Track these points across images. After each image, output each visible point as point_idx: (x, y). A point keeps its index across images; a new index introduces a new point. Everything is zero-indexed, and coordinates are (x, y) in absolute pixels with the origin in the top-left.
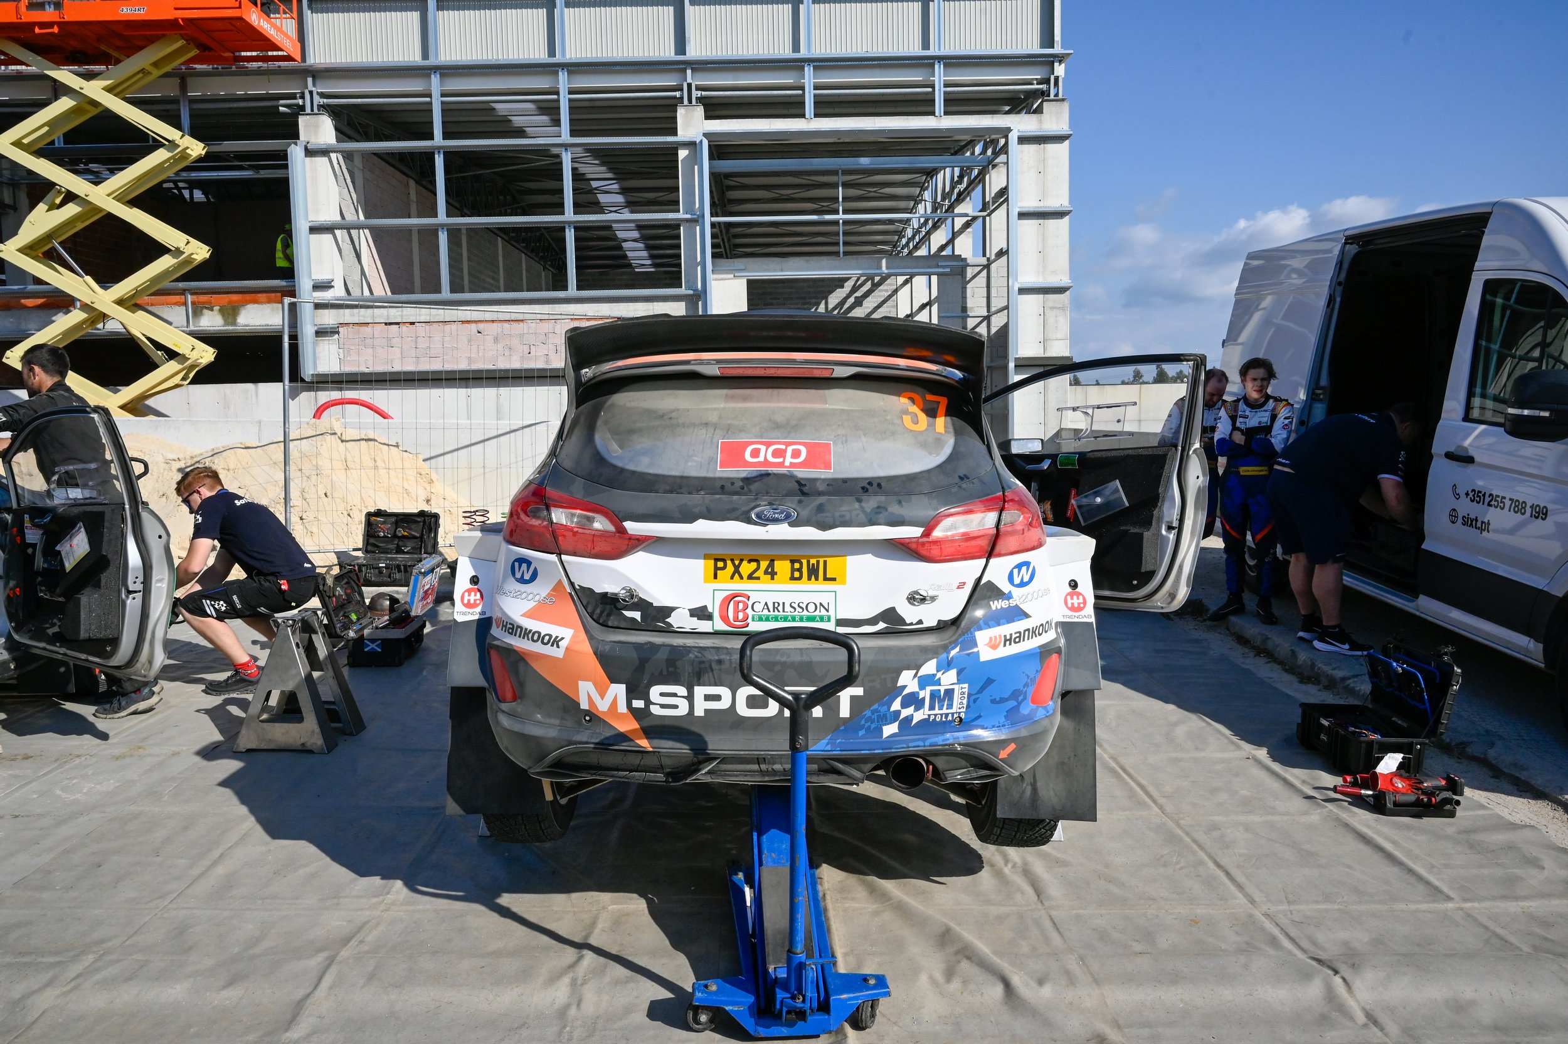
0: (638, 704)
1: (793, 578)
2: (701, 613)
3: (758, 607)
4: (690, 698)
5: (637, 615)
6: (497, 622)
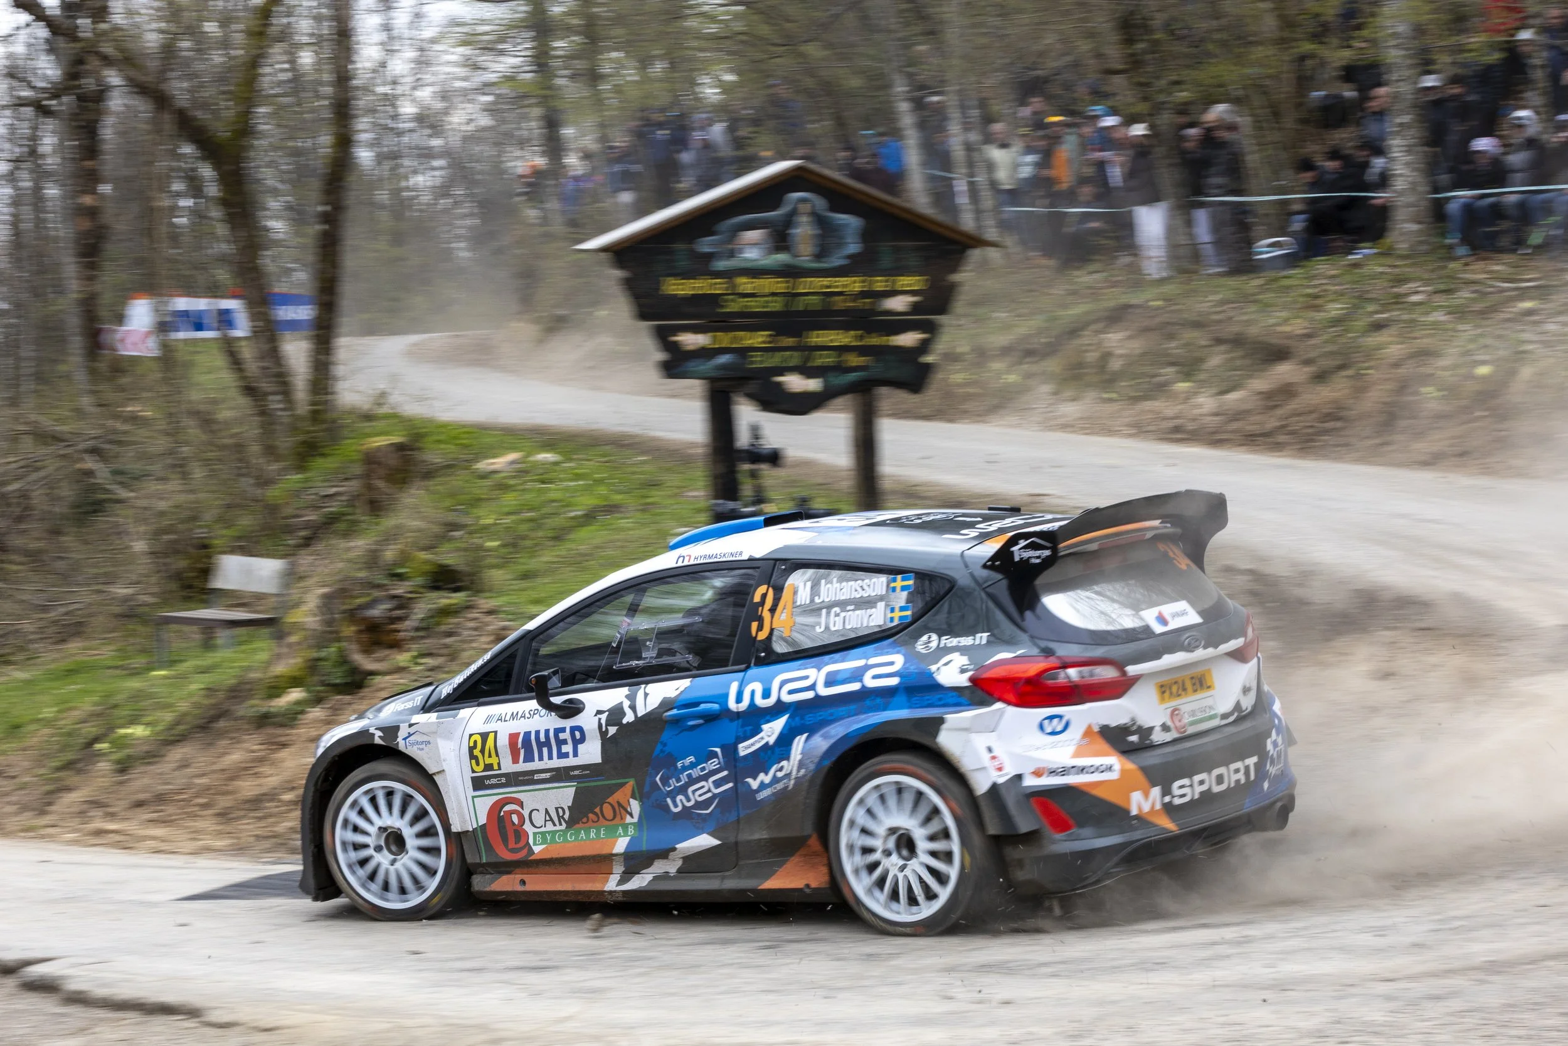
0: (1167, 799)
1: (1195, 691)
2: (1165, 728)
3: (1186, 715)
4: (1191, 786)
5: (1134, 738)
6: (1038, 773)
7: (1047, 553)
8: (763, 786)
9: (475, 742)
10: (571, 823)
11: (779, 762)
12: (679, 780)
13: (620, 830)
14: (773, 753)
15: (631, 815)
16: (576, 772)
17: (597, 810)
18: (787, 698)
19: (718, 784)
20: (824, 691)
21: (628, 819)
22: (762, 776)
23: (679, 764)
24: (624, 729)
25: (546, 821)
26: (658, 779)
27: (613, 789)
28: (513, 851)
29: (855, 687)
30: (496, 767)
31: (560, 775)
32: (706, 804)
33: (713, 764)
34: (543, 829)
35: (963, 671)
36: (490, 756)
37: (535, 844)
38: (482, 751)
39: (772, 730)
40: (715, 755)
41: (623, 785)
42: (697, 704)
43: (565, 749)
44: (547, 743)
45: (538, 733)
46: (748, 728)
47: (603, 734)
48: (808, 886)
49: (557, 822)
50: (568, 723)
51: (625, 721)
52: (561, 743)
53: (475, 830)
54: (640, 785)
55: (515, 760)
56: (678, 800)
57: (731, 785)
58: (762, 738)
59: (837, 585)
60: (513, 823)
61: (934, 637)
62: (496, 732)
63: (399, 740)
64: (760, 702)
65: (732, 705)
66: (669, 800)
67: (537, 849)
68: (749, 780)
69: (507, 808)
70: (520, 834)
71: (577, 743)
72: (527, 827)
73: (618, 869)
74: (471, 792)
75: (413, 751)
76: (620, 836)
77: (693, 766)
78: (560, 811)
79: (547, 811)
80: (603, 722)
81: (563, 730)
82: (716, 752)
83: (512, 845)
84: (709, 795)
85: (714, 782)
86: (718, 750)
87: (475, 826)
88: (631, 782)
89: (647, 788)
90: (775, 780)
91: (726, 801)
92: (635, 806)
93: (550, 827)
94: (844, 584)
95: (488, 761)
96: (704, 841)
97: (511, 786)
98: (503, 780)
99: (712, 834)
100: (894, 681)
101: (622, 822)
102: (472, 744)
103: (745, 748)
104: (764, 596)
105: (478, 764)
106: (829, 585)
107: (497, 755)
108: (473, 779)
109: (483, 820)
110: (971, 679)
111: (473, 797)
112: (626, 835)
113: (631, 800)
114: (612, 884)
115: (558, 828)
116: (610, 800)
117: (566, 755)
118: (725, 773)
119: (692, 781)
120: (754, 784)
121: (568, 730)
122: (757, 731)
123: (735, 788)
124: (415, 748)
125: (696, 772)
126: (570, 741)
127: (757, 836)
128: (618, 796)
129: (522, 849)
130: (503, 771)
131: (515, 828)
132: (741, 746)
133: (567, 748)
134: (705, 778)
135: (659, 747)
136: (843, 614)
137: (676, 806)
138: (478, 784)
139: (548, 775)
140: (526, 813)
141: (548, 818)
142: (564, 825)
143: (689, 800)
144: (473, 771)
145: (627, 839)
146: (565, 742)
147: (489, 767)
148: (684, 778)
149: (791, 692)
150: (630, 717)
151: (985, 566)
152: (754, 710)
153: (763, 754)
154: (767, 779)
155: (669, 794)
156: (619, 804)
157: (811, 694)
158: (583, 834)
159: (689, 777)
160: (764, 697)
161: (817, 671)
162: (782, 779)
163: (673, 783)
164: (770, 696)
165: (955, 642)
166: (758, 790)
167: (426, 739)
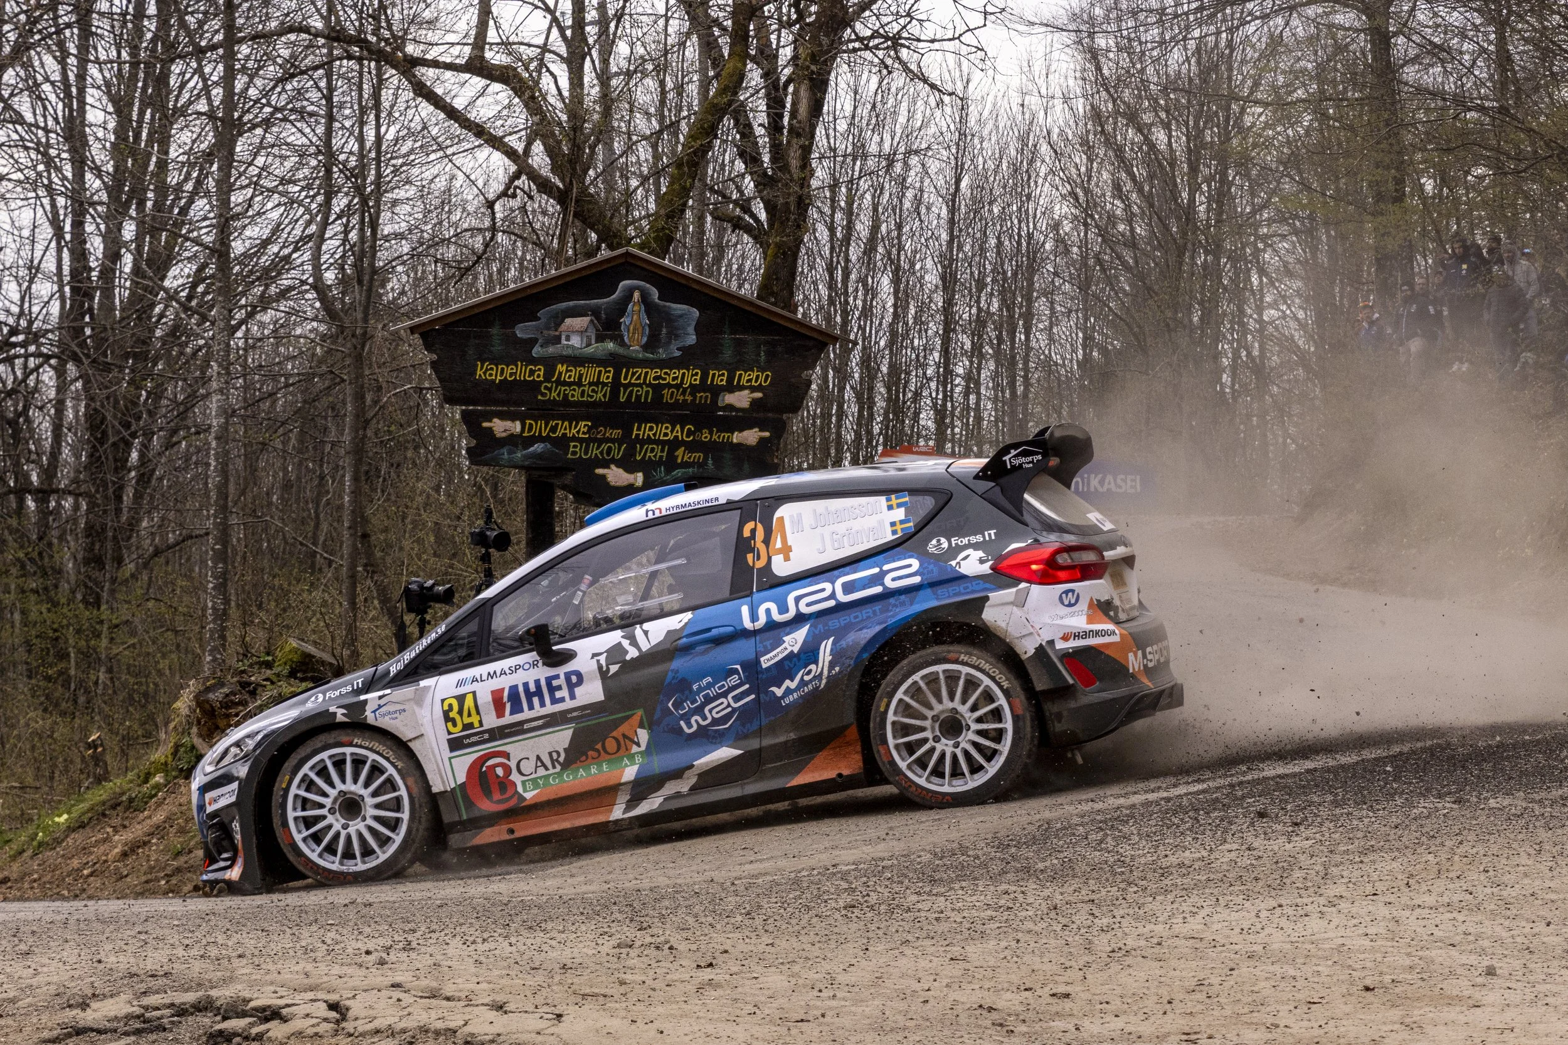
0: (1145, 661)
2: (1122, 610)
4: (1153, 653)
6: (1065, 638)
7: (1040, 457)
8: (788, 691)
9: (450, 706)
10: (565, 766)
11: (806, 667)
12: (694, 701)
13: (626, 761)
14: (799, 660)
15: (638, 745)
16: (574, 714)
17: (599, 746)
18: (805, 610)
19: (737, 699)
20: (844, 598)
21: (635, 749)
22: (787, 683)
23: (695, 687)
24: (629, 666)
25: (537, 767)
26: (670, 705)
27: (616, 724)
28: (499, 802)
29: (878, 589)
30: (476, 724)
31: (553, 721)
32: (725, 719)
33: (734, 680)
34: (534, 776)
35: (982, 561)
36: (469, 715)
37: (525, 791)
38: (460, 712)
39: (795, 640)
40: (736, 671)
41: (628, 718)
42: (709, 630)
43: (558, 695)
44: (539, 692)
45: (526, 685)
46: (768, 643)
47: (603, 673)
48: (840, 775)
49: (549, 765)
50: (561, 671)
51: (628, 658)
52: (552, 690)
53: (453, 790)
54: (649, 714)
55: (500, 713)
56: (693, 721)
57: (752, 697)
58: (786, 648)
60: (498, 776)
61: (943, 540)
62: (474, 693)
63: (367, 713)
64: (777, 617)
65: (748, 624)
66: (682, 723)
67: (528, 795)
68: (774, 689)
69: (490, 763)
70: (505, 784)
71: (571, 687)
72: (515, 777)
73: (623, 798)
74: (447, 753)
75: (385, 723)
76: (627, 766)
77: (709, 686)
78: (555, 756)
79: (538, 758)
80: (603, 662)
81: (557, 677)
82: (737, 669)
84: (728, 710)
85: (733, 697)
86: (738, 666)
87: (453, 785)
88: (640, 713)
89: (657, 716)
90: (803, 684)
91: (745, 714)
92: (643, 735)
93: (541, 772)
95: (467, 720)
96: (725, 753)
97: (495, 740)
98: (486, 736)
99: (733, 746)
100: (917, 580)
101: (628, 752)
102: (446, 708)
103: (766, 661)
104: (753, 531)
105: (455, 725)
107: (478, 713)
108: (449, 741)
109: (462, 778)
110: (992, 568)
111: (450, 758)
112: (634, 764)
113: (639, 731)
114: (618, 813)
115: (552, 771)
116: (614, 734)
117: (562, 700)
118: (747, 686)
119: (709, 700)
120: (779, 692)
121: (562, 676)
122: (778, 643)
123: (757, 701)
124: (386, 718)
125: (711, 692)
126: (565, 686)
127: (782, 739)
128: (624, 728)
129: (511, 798)
130: (486, 727)
131: (499, 780)
132: (762, 659)
133: (564, 693)
134: (725, 695)
135: (670, 676)
137: (690, 726)
138: (455, 744)
139: (540, 722)
140: (513, 764)
141: (539, 764)
142: (558, 768)
143: (705, 718)
144: (449, 733)
145: (636, 768)
146: (559, 688)
147: (469, 726)
148: (700, 699)
149: (808, 605)
150: (633, 653)
151: (977, 477)
152: (772, 626)
153: (787, 663)
154: (793, 685)
155: (682, 717)
156: (624, 736)
157: (832, 603)
158: (582, 772)
159: (706, 696)
160: (781, 613)
161: (833, 583)
162: (811, 681)
163: (688, 706)
164: (787, 611)
165: (965, 541)
166: (783, 697)
167: (400, 707)
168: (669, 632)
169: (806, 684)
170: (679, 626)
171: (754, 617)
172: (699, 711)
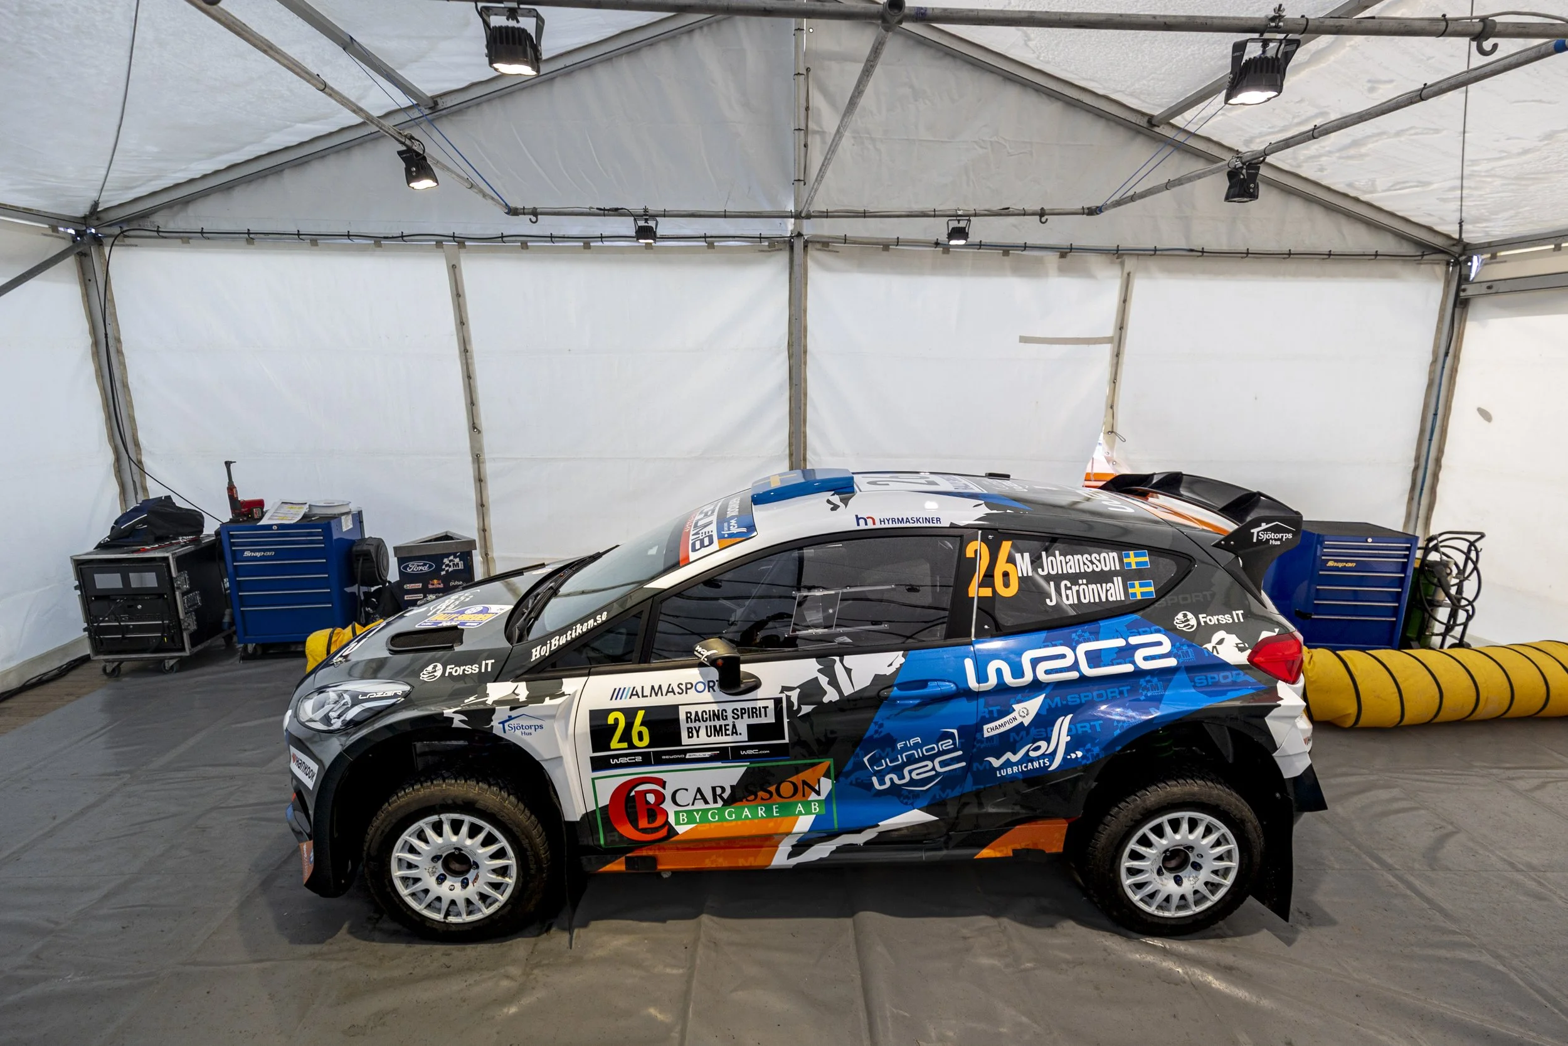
7: (1290, 536)
8: (1008, 764)
10: (729, 801)
11: (1034, 743)
12: (894, 759)
13: (800, 807)
14: (1028, 734)
15: (818, 793)
16: (750, 752)
17: (772, 789)
18: (1042, 677)
19: (943, 764)
20: (1088, 671)
21: (813, 796)
22: (1008, 755)
23: (899, 745)
24: (824, 709)
25: (695, 799)
26: (865, 760)
27: (797, 770)
28: (644, 831)
31: (725, 755)
32: (924, 782)
33: (947, 744)
34: (690, 808)
35: (1239, 649)
37: (678, 823)
39: (1027, 710)
40: (952, 736)
41: (813, 765)
42: (925, 683)
46: (995, 709)
47: (793, 713)
49: (709, 798)
51: (826, 700)
53: (594, 812)
54: (839, 765)
56: (887, 778)
57: (964, 764)
58: (1015, 719)
59: (1060, 558)
60: (648, 803)
61: (1190, 615)
63: (492, 724)
64: (1009, 680)
65: (973, 683)
66: (875, 779)
67: (681, 829)
68: (992, 760)
69: (641, 787)
70: (655, 812)
72: (668, 806)
73: (788, 846)
74: (589, 774)
76: (800, 813)
79: (699, 790)
80: (795, 699)
82: (953, 733)
83: (643, 823)
84: (933, 773)
85: (940, 762)
86: (955, 731)
87: (591, 807)
89: (849, 767)
90: (1027, 759)
91: (949, 780)
92: (826, 785)
93: (700, 805)
94: (1069, 557)
96: (915, 816)
97: (651, 765)
98: (639, 759)
99: (927, 810)
100: (1172, 662)
101: (804, 799)
103: (990, 730)
106: (1050, 558)
108: (593, 759)
109: (604, 801)
110: (1250, 659)
111: (593, 780)
112: (810, 813)
113: (823, 780)
114: (778, 859)
116: (794, 779)
118: (960, 753)
119: (911, 760)
120: (996, 763)
122: (1007, 711)
123: (969, 768)
124: (518, 732)
125: (918, 753)
128: (804, 775)
129: (659, 828)
130: (641, 750)
131: (649, 807)
132: (985, 727)
134: (932, 758)
135: (872, 728)
136: (1075, 588)
137: (881, 782)
138: (598, 764)
139: (707, 754)
140: (668, 793)
141: (699, 796)
142: (720, 803)
143: (902, 777)
144: (595, 751)
145: (811, 820)
148: (902, 758)
149: (1047, 671)
150: (831, 695)
151: (1218, 545)
152: (1002, 688)
153: (1013, 734)
154: (1014, 758)
155: (876, 773)
156: (805, 783)
157: (1074, 675)
158: (746, 812)
159: (909, 757)
160: (1014, 676)
161: (1074, 650)
162: (1038, 758)
163: (886, 763)
164: (1022, 675)
165: (1214, 620)
166: (1000, 768)
167: (539, 723)
168: (877, 677)
169: (1032, 760)
170: (889, 671)
171: (982, 677)
172: (898, 770)
